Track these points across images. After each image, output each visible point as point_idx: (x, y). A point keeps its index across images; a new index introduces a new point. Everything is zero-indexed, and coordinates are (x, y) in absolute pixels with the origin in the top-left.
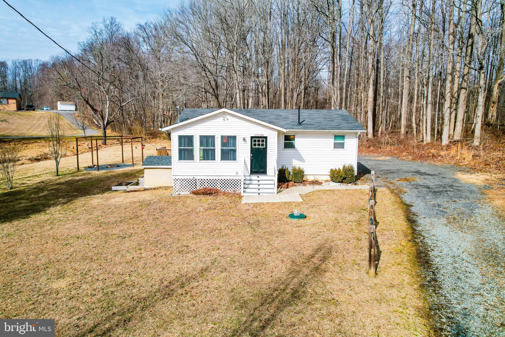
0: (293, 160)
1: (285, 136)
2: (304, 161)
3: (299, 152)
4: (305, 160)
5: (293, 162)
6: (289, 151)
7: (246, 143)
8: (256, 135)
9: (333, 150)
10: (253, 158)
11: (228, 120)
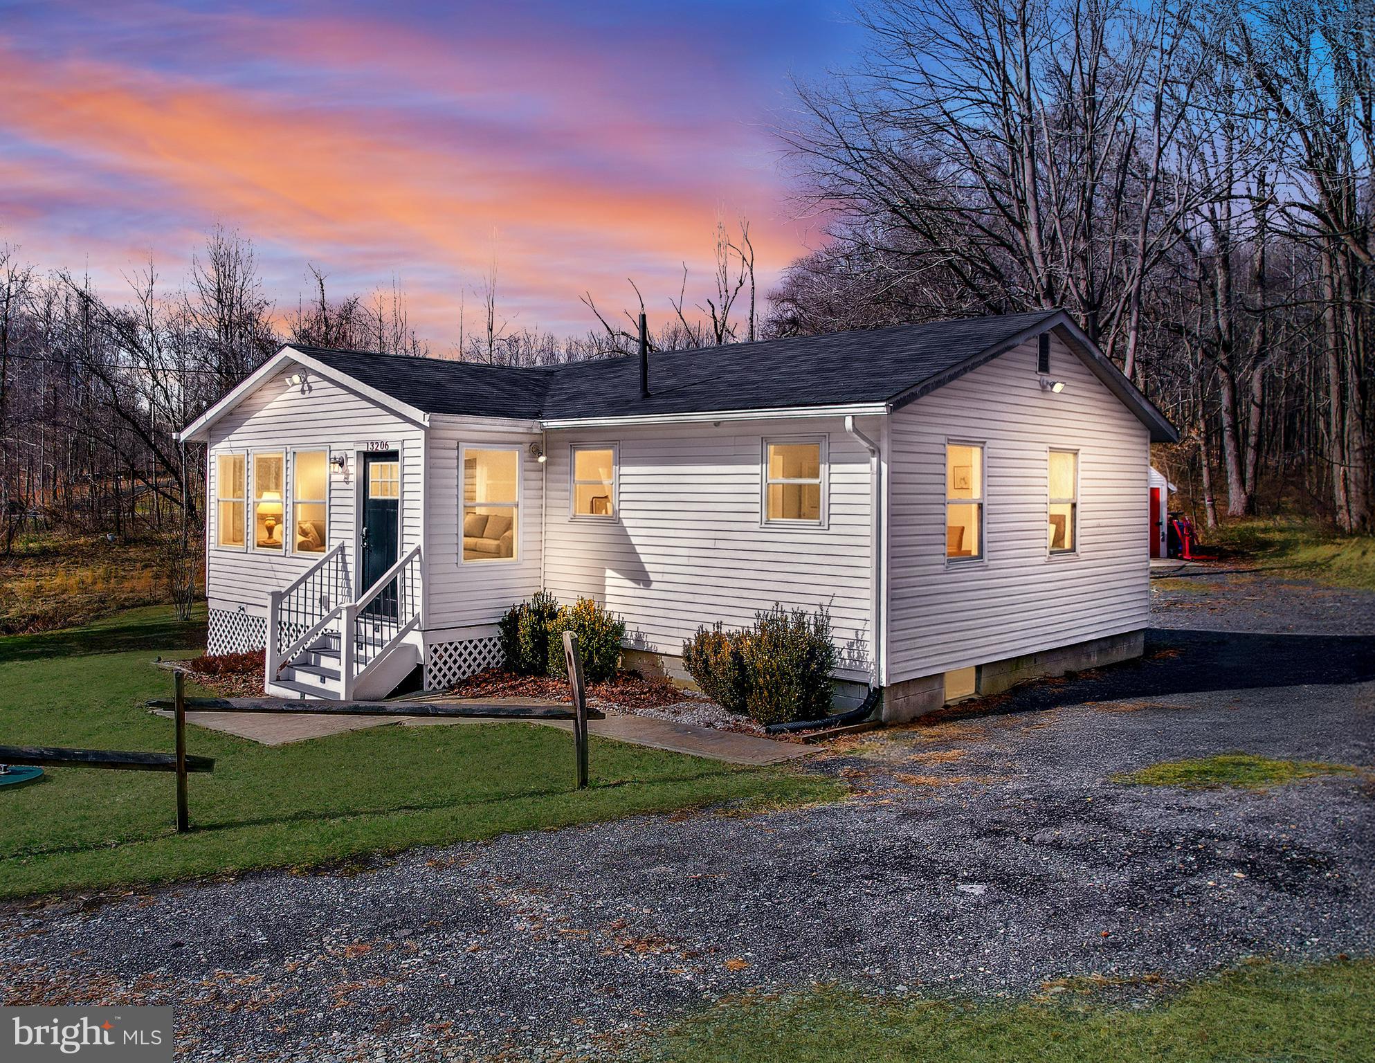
0: (608, 572)
2: (647, 582)
5: (608, 581)
6: (592, 526)
7: (347, 483)
8: (370, 446)
9: (763, 525)
10: (369, 545)
11: (310, 389)
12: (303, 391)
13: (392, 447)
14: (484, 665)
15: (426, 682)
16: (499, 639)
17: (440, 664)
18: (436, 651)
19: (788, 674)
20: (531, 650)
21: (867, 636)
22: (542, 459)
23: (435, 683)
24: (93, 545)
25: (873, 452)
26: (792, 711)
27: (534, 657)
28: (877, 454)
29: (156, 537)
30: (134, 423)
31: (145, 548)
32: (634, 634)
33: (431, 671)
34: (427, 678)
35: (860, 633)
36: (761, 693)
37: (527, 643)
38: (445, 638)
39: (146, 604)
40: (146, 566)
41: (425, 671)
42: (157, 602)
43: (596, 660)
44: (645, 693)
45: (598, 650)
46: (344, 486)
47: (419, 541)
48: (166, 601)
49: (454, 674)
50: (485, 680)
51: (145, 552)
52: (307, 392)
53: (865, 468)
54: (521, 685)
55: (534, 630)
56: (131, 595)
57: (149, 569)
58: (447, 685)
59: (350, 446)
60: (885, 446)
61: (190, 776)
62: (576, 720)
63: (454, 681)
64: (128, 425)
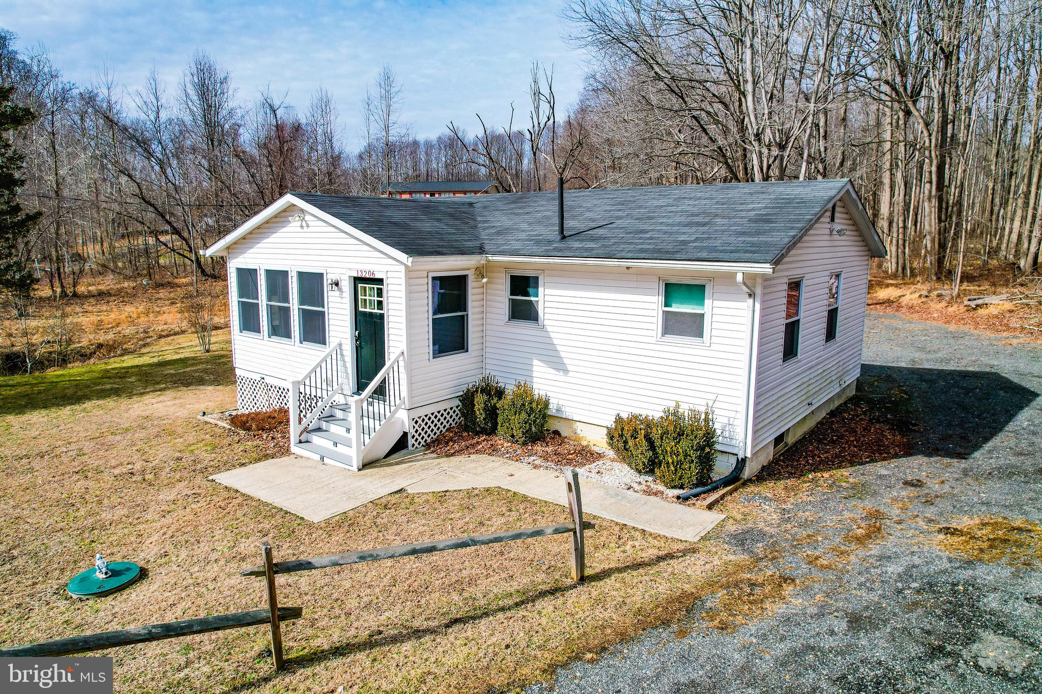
0: (535, 362)
1: (513, 278)
2: (566, 371)
3: (552, 335)
4: (569, 368)
5: (535, 368)
6: (523, 328)
7: (342, 298)
8: (360, 273)
9: (658, 339)
10: (360, 343)
11: (308, 226)
12: (302, 227)
13: (378, 276)
14: (448, 426)
15: (410, 444)
16: (457, 407)
17: (420, 431)
18: (416, 422)
19: (690, 456)
20: (484, 419)
21: (736, 422)
22: (485, 280)
23: (416, 445)
24: (134, 288)
25: (750, 295)
26: (692, 481)
27: (486, 424)
28: (753, 296)
29: (176, 281)
30: (156, 209)
31: (169, 289)
32: (555, 406)
33: (413, 437)
34: (411, 441)
35: (732, 420)
36: (668, 467)
37: (481, 414)
38: (422, 412)
39: (176, 334)
40: (172, 303)
41: (409, 437)
42: (183, 332)
43: (533, 429)
44: (572, 454)
45: (535, 421)
46: (339, 300)
47: (403, 346)
48: (190, 331)
49: (429, 436)
50: (451, 439)
51: (170, 293)
52: (305, 228)
53: (743, 305)
54: (478, 443)
55: (486, 405)
56: (165, 327)
57: (174, 306)
58: (424, 444)
59: (344, 271)
60: (758, 291)
61: (283, 625)
62: (575, 533)
63: (429, 440)
64: (151, 209)
